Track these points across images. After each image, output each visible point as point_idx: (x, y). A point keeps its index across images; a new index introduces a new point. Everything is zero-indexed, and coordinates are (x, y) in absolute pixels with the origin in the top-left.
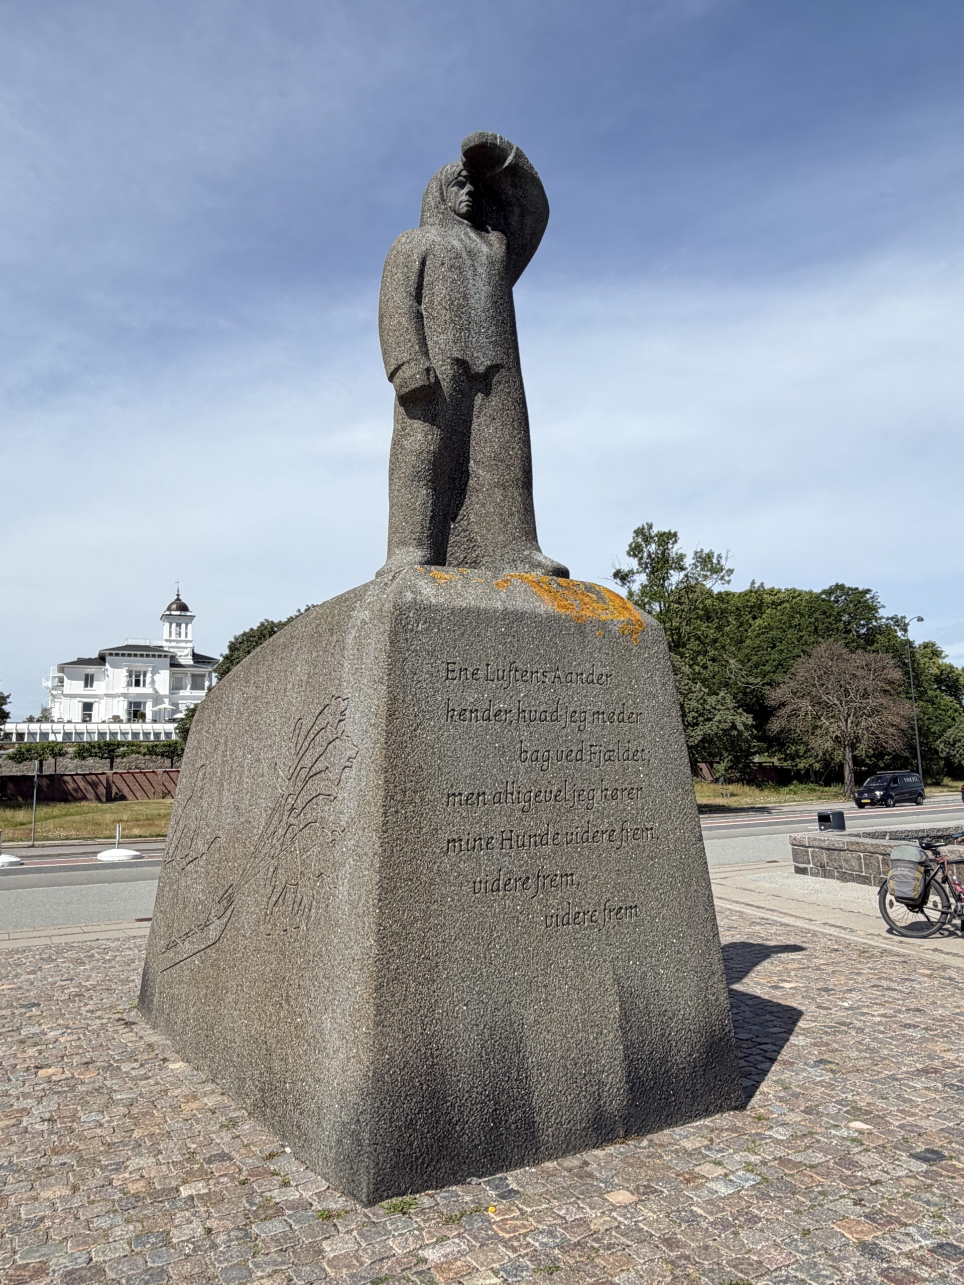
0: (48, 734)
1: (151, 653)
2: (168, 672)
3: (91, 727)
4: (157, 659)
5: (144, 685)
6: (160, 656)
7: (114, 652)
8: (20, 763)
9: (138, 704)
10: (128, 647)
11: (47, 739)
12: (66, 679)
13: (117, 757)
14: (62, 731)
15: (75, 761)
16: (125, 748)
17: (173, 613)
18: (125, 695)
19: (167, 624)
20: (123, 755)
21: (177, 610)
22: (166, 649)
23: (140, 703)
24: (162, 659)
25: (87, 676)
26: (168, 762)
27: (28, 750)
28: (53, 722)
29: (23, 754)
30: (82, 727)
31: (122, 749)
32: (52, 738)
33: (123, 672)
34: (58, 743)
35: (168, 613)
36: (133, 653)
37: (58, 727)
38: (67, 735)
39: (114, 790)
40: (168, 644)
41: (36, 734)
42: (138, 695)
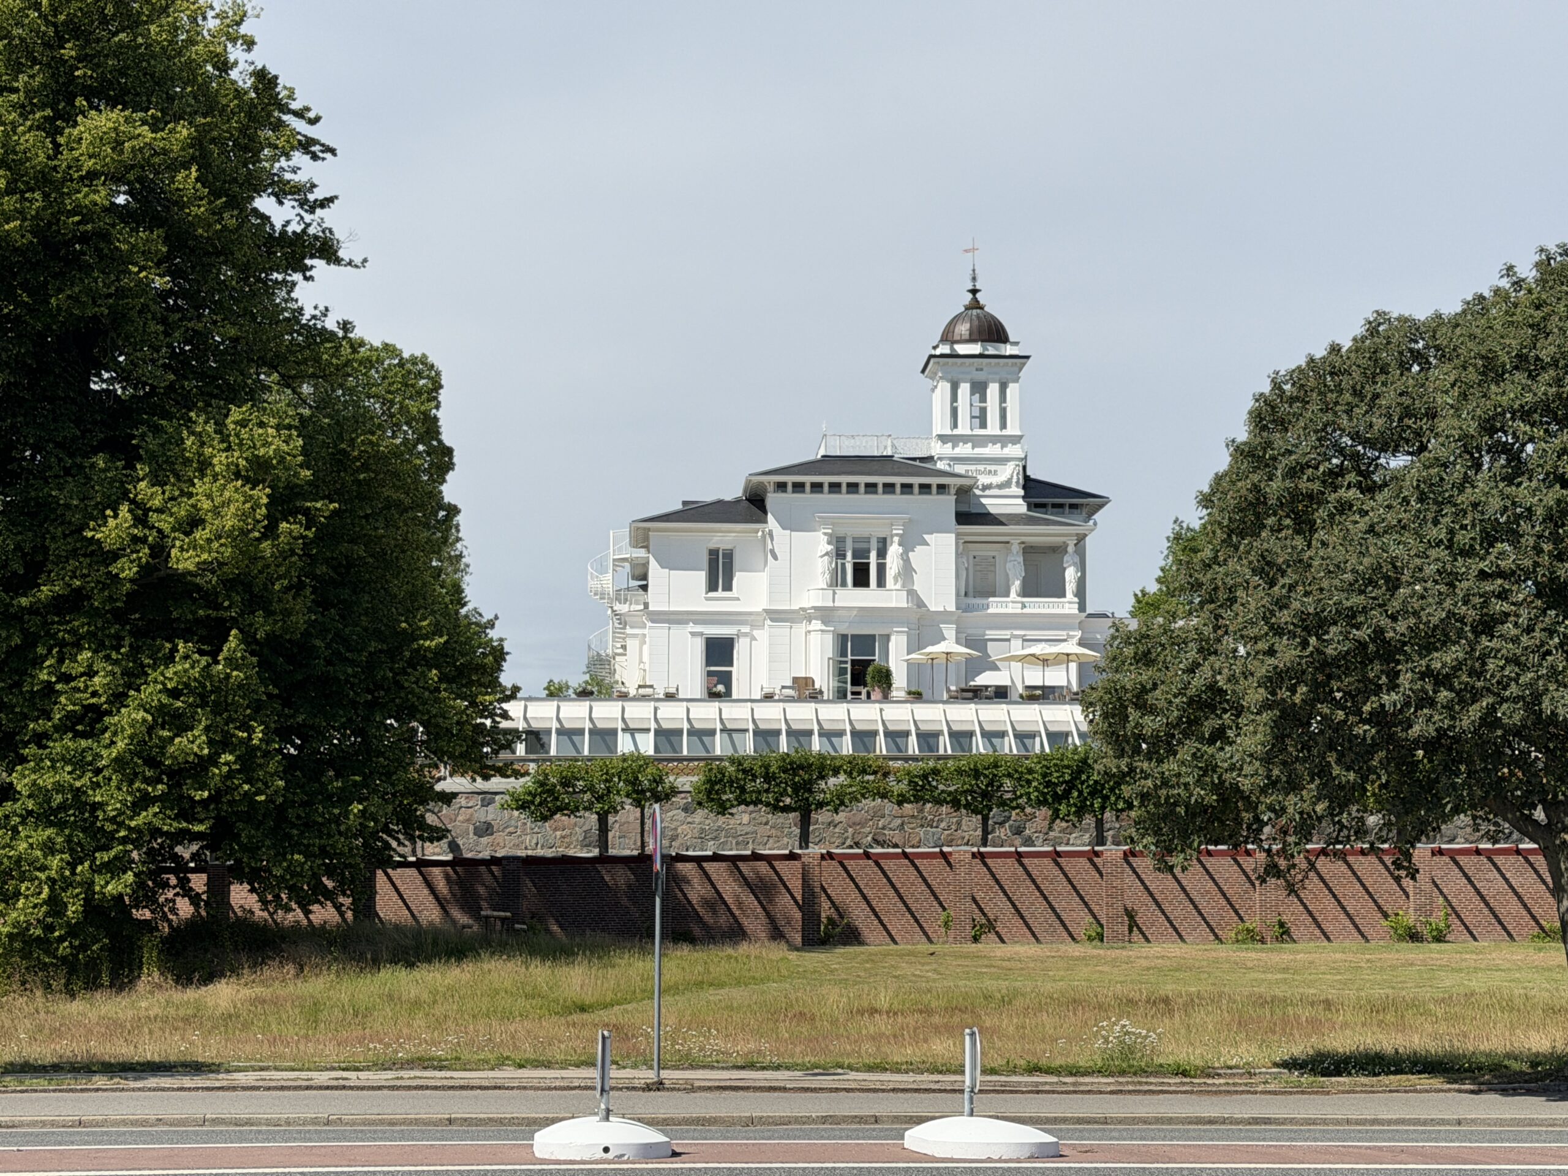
0: (613, 732)
1: (898, 480)
2: (952, 537)
3: (735, 713)
4: (916, 498)
5: (881, 583)
6: (925, 488)
7: (790, 479)
8: (545, 819)
9: (865, 642)
10: (829, 463)
11: (612, 747)
12: (653, 565)
13: (821, 805)
14: (653, 726)
15: (700, 814)
16: (842, 778)
17: (962, 349)
18: (825, 614)
19: (944, 387)
20: (840, 801)
21: (971, 340)
22: (941, 465)
23: (872, 638)
24: (934, 498)
25: (713, 554)
26: (971, 824)
27: (566, 782)
28: (624, 696)
29: (551, 791)
30: (707, 713)
31: (832, 781)
32: (624, 745)
33: (819, 543)
34: (647, 761)
35: (944, 349)
36: (844, 479)
37: (640, 712)
38: (666, 736)
39: (826, 911)
40: (947, 450)
41: (580, 732)
42: (866, 613)
